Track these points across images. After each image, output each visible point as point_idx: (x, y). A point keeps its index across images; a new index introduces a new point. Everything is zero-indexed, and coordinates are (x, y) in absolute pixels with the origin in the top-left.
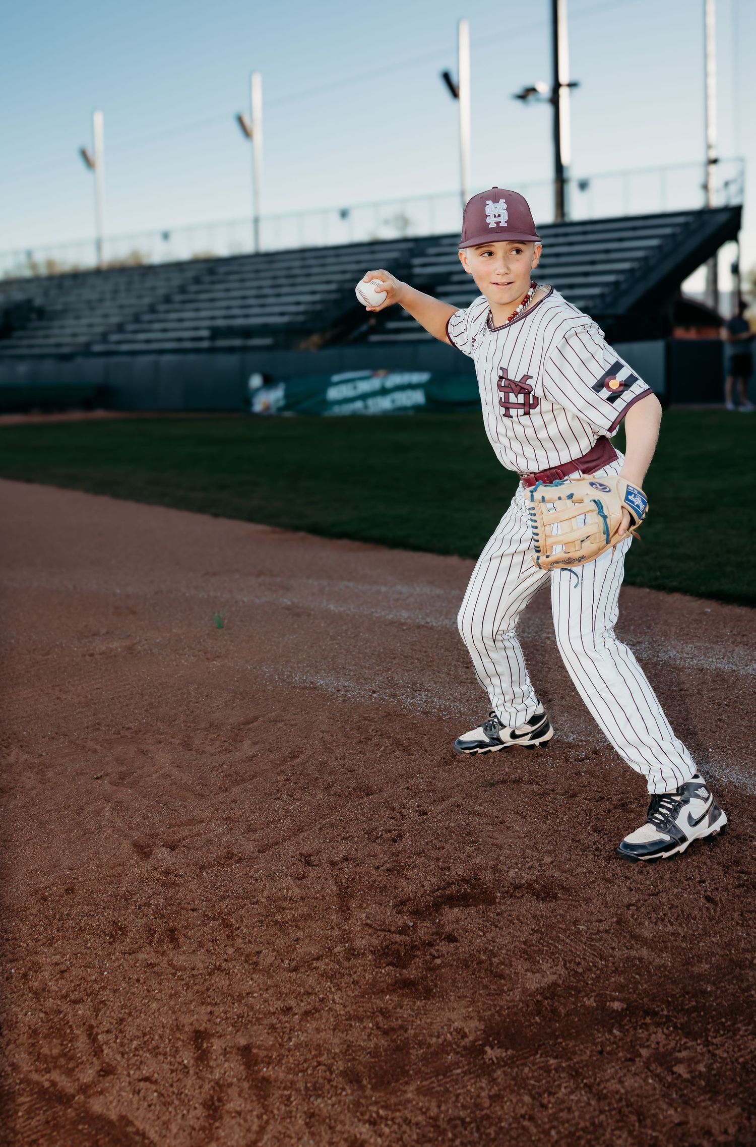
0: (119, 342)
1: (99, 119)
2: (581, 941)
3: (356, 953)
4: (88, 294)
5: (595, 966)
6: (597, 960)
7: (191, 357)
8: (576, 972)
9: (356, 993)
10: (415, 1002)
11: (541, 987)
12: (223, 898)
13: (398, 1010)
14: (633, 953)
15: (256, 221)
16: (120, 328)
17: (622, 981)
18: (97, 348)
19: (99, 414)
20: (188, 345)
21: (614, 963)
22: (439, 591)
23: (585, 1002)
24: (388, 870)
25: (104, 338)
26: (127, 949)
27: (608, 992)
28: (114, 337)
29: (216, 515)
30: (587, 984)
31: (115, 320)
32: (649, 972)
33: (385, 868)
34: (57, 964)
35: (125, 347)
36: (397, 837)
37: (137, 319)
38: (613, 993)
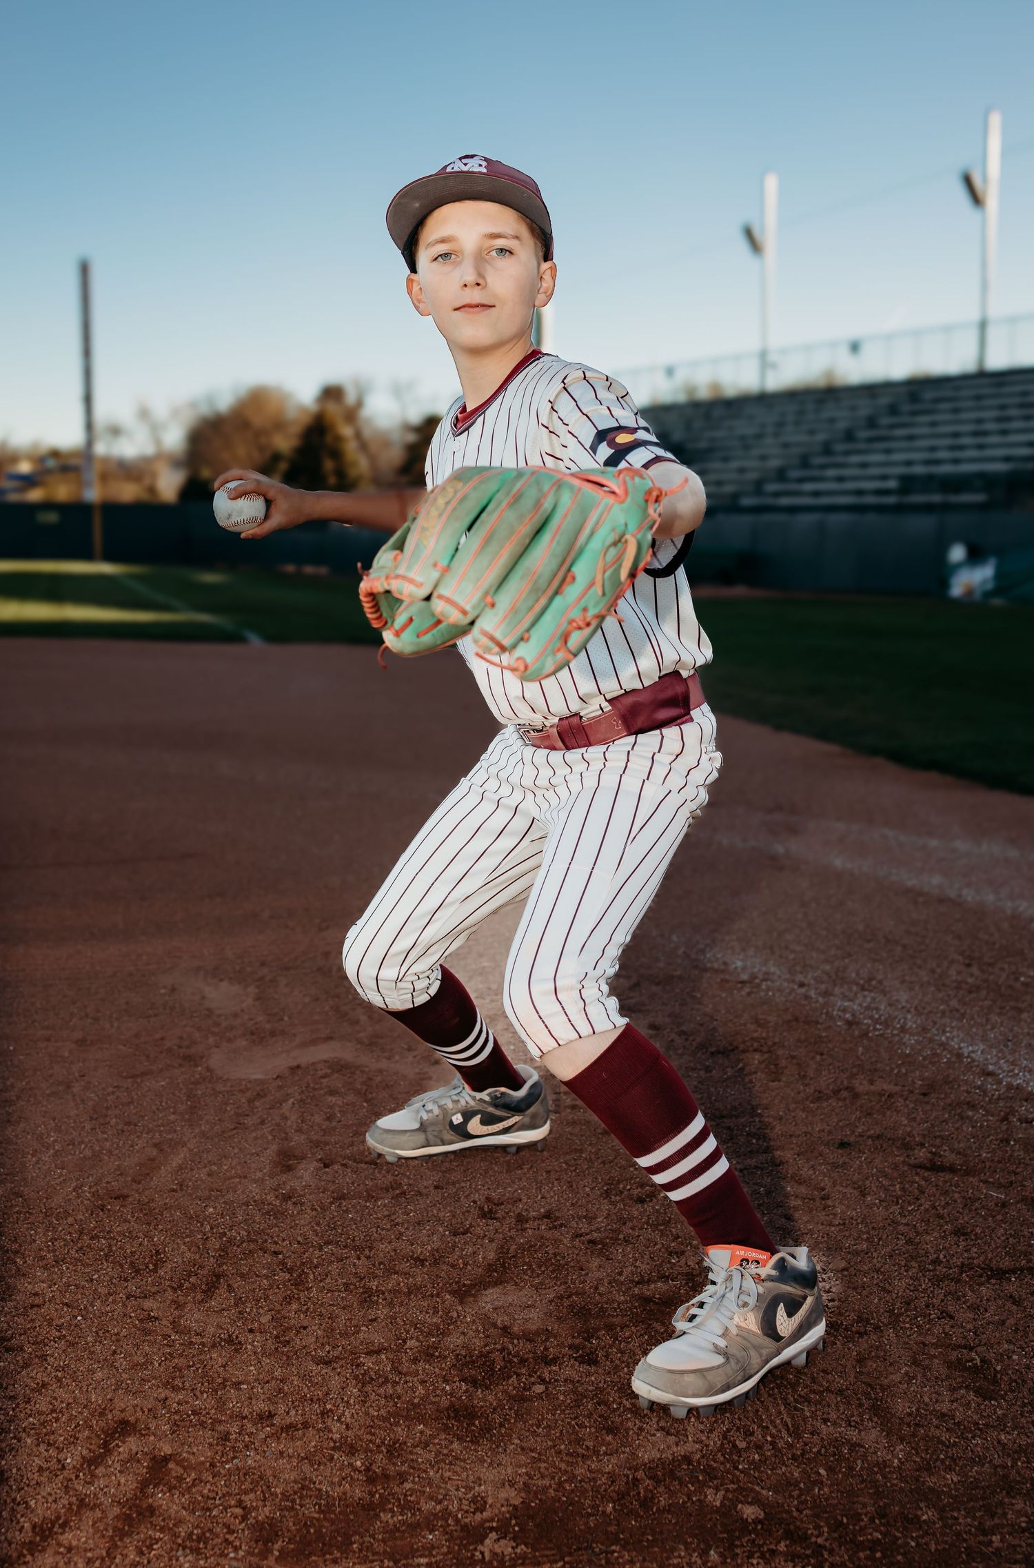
0: (777, 494)
1: (771, 183)
2: (785, 1399)
3: (437, 1354)
4: (743, 428)
5: (773, 1443)
6: (784, 1433)
7: (871, 518)
8: (735, 1446)
9: (383, 1412)
10: (452, 1442)
11: (659, 1459)
12: (328, 1243)
13: (419, 1450)
14: (853, 1435)
15: (983, 325)
16: (781, 475)
17: (796, 1474)
18: (747, 501)
19: (740, 591)
20: (870, 500)
21: (806, 1444)
22: (1013, 853)
23: (706, 1496)
24: (590, 1242)
25: (758, 487)
26: (138, 1290)
27: (757, 1488)
28: (771, 487)
29: (778, 728)
30: (736, 1468)
31: (774, 463)
32: (851, 1468)
33: (588, 1237)
34: (36, 1294)
35: (785, 501)
36: (647, 1196)
37: (805, 462)
38: (764, 1492)
